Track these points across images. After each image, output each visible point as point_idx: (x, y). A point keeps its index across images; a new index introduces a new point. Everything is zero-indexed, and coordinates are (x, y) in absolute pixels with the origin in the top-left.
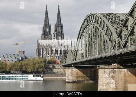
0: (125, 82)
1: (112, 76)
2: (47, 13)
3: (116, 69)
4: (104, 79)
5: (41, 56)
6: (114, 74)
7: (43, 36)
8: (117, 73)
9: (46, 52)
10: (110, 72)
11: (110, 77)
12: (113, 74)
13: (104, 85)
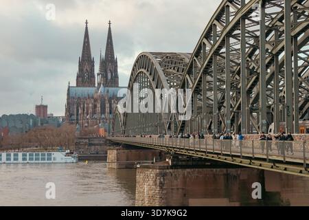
0: (185, 195)
1: (161, 183)
3: (168, 171)
4: (146, 188)
5: (75, 117)
6: (164, 179)
7: (80, 79)
8: (169, 177)
9: (84, 110)
10: (157, 175)
11: (156, 185)
12: (162, 180)
13: (146, 199)
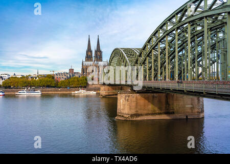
2: (89, 41)
3: (130, 94)
4: (121, 101)
5: (85, 74)
7: (87, 58)
10: (126, 96)
11: (125, 100)
13: (122, 106)
